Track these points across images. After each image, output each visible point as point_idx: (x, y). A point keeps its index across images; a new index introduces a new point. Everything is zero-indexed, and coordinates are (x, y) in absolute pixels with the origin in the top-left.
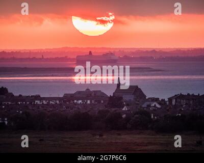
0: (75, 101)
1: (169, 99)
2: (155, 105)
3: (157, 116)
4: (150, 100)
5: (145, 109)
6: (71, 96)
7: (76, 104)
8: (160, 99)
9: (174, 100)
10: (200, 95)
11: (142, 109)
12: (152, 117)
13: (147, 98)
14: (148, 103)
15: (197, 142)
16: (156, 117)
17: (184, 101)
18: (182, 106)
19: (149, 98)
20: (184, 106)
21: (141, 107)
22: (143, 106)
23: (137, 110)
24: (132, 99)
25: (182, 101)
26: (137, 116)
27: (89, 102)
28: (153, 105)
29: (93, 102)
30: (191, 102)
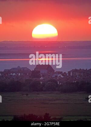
0: (11, 74)
1: (68, 72)
2: (60, 76)
3: (61, 83)
4: (57, 73)
5: (54, 78)
6: (9, 71)
7: (11, 76)
8: (63, 73)
9: (72, 73)
10: (87, 70)
11: (52, 78)
12: (58, 83)
13: (55, 72)
14: (56, 75)
15: (86, 98)
16: (60, 83)
17: (78, 73)
18: (76, 76)
19: (56, 72)
20: (78, 76)
21: (51, 77)
22: (53, 76)
23: (49, 79)
24: (46, 72)
25: (76, 73)
26: (48, 82)
27: (19, 74)
28: (59, 76)
29: (22, 74)
30: (82, 74)
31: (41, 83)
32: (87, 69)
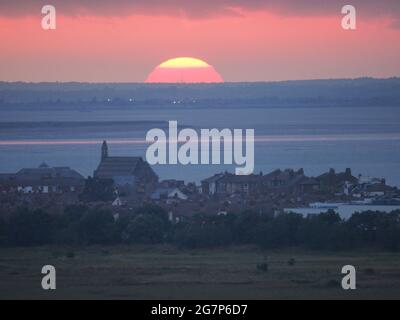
0: (19, 188)
1: (203, 182)
2: (176, 194)
3: (179, 217)
4: (167, 185)
5: (157, 202)
6: (11, 179)
7: (20, 194)
8: (186, 184)
9: (213, 185)
10: (264, 174)
11: (150, 202)
12: (171, 218)
13: (160, 180)
14: (163, 191)
15: (258, 267)
16: (177, 219)
17: (234, 186)
18: (229, 195)
19: (165, 181)
20: (232, 196)
21: (149, 199)
22: (154, 196)
23: (141, 205)
24: (131, 183)
25: (228, 186)
26: (141, 215)
27: (46, 190)
28: (173, 194)
29: (54, 190)
30: (246, 189)
31: (116, 216)
32: (261, 174)
